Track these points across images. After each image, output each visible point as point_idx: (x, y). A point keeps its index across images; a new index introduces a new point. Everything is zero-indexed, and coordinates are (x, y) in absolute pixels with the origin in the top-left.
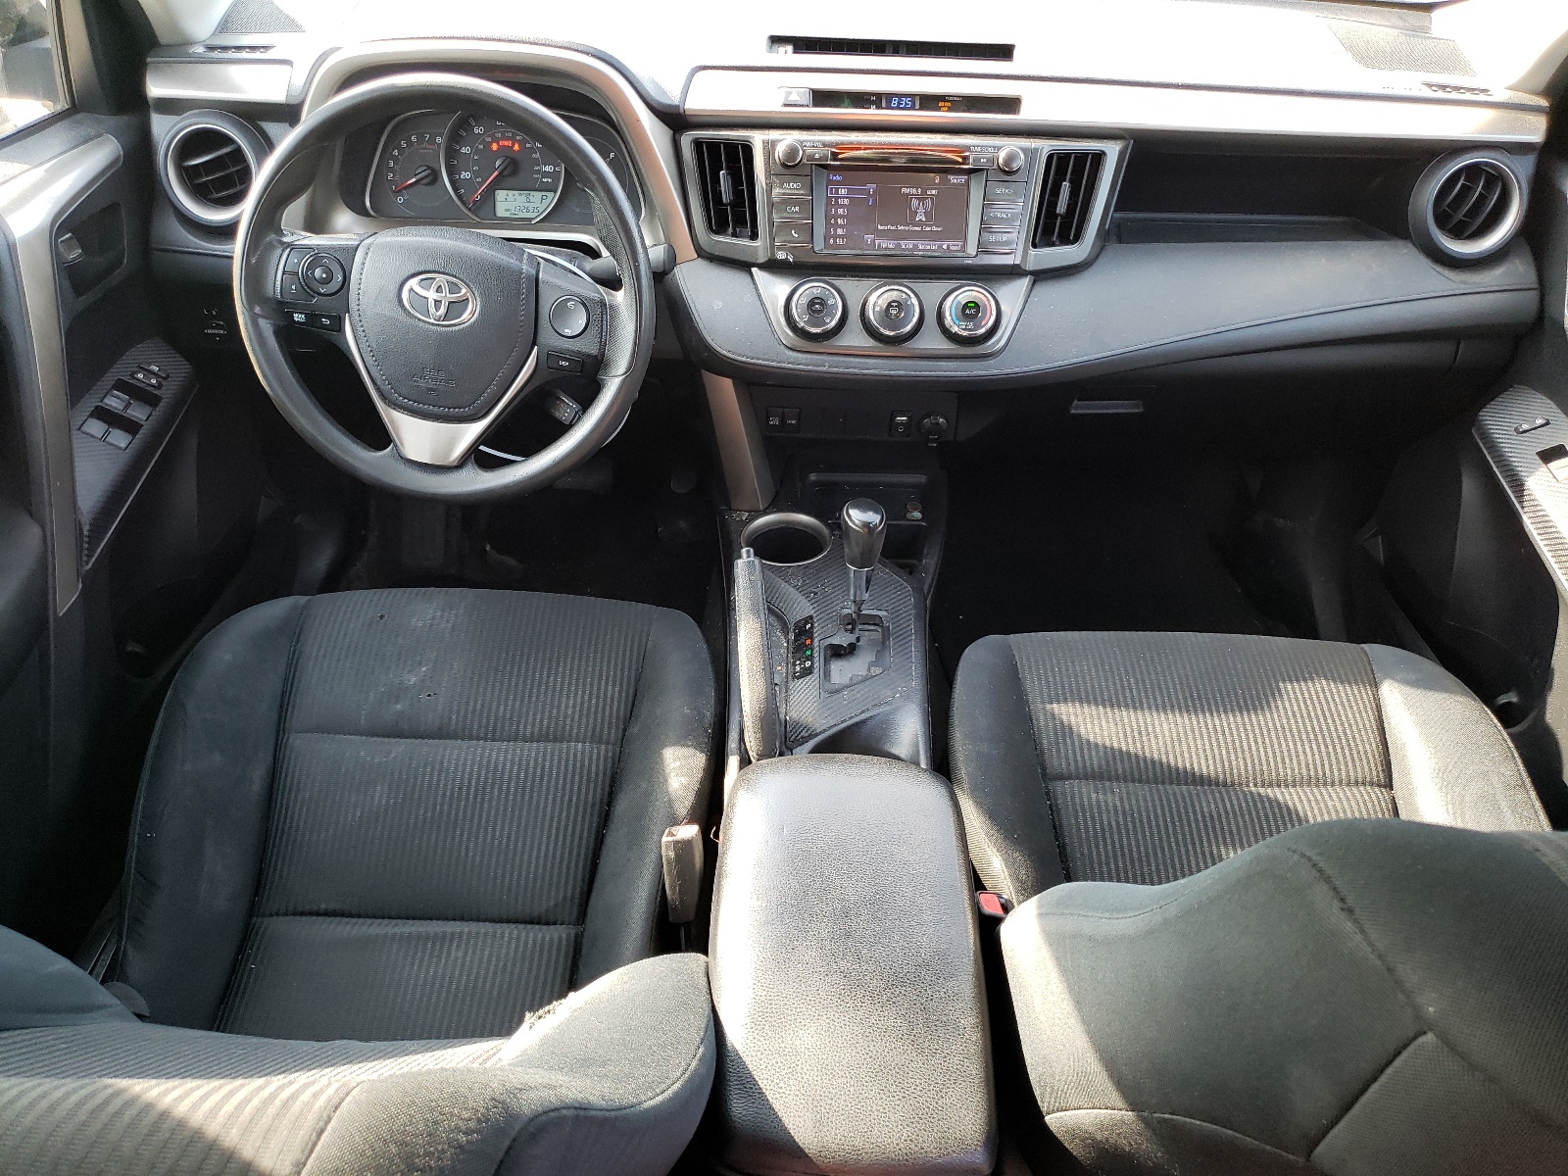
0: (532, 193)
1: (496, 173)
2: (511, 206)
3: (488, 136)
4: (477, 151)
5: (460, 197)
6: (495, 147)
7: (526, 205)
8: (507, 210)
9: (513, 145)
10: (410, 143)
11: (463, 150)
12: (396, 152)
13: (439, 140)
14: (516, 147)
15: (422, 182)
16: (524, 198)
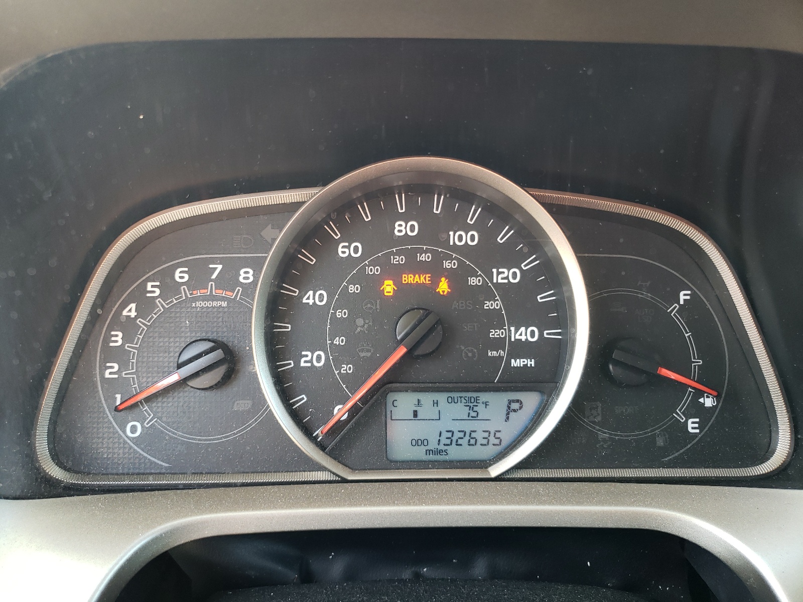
0: (484, 397)
1: (402, 351)
2: (429, 431)
3: (373, 264)
4: (346, 300)
5: (296, 415)
6: (389, 287)
7: (468, 426)
8: (417, 443)
9: (435, 282)
10: (169, 288)
11: (310, 298)
12: (131, 311)
13: (246, 275)
14: (443, 287)
15: (192, 383)
16: (460, 410)
